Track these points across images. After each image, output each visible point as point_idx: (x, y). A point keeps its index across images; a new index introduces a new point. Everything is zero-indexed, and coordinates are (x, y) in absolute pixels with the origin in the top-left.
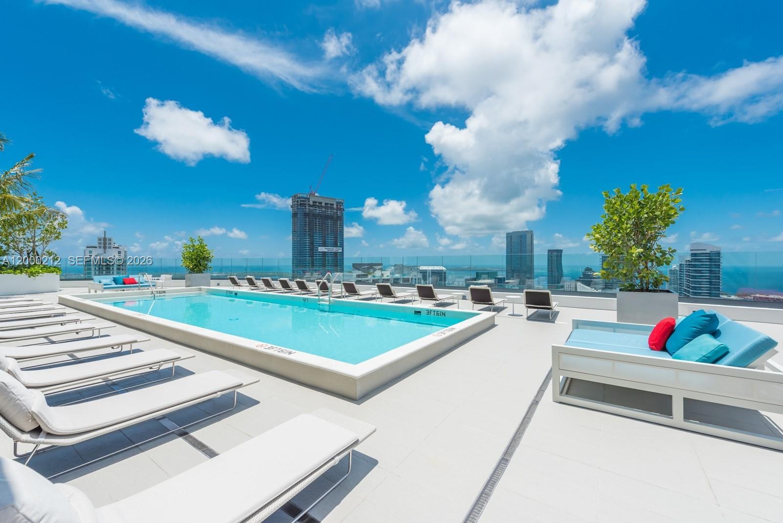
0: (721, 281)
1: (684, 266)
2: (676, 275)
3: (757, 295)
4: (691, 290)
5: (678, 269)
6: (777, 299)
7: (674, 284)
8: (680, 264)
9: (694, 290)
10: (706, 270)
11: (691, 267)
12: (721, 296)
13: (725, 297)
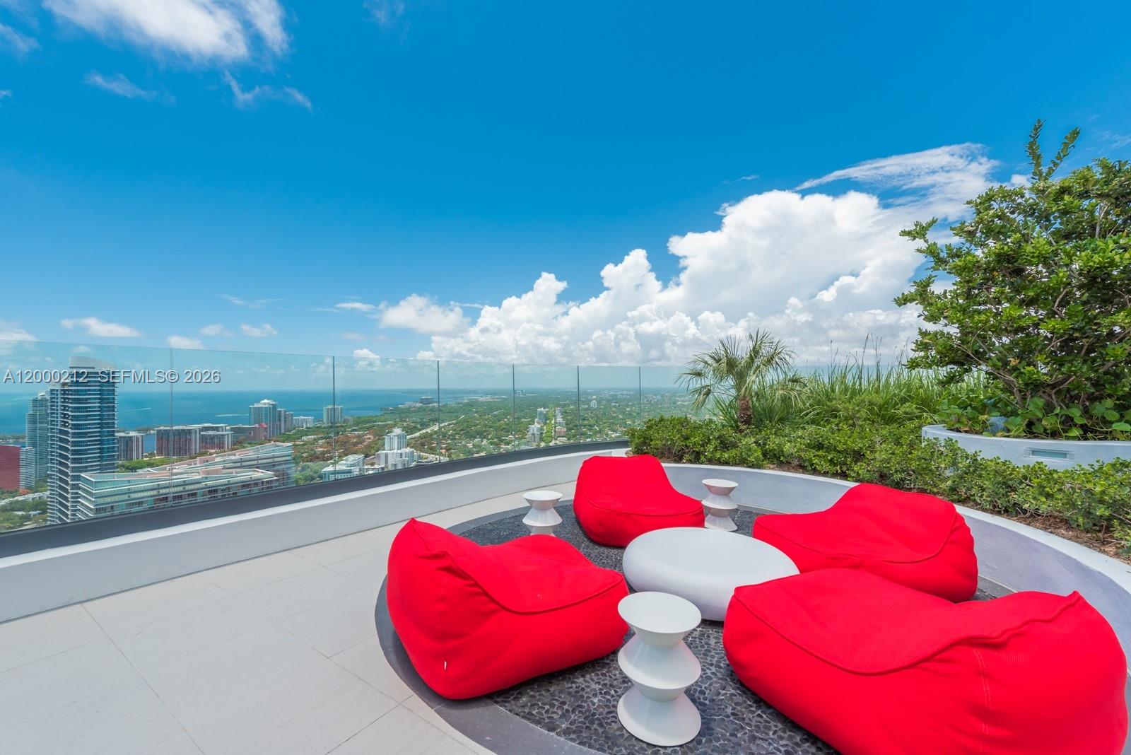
0: (116, 413)
1: (59, 392)
2: (44, 408)
3: (162, 428)
4: (70, 430)
5: (48, 397)
6: (182, 430)
7: (41, 423)
8: (52, 390)
9: (75, 429)
10: (95, 399)
11: (71, 395)
12: (116, 434)
13: (122, 434)
